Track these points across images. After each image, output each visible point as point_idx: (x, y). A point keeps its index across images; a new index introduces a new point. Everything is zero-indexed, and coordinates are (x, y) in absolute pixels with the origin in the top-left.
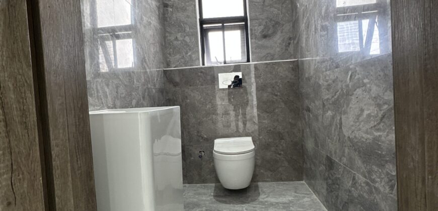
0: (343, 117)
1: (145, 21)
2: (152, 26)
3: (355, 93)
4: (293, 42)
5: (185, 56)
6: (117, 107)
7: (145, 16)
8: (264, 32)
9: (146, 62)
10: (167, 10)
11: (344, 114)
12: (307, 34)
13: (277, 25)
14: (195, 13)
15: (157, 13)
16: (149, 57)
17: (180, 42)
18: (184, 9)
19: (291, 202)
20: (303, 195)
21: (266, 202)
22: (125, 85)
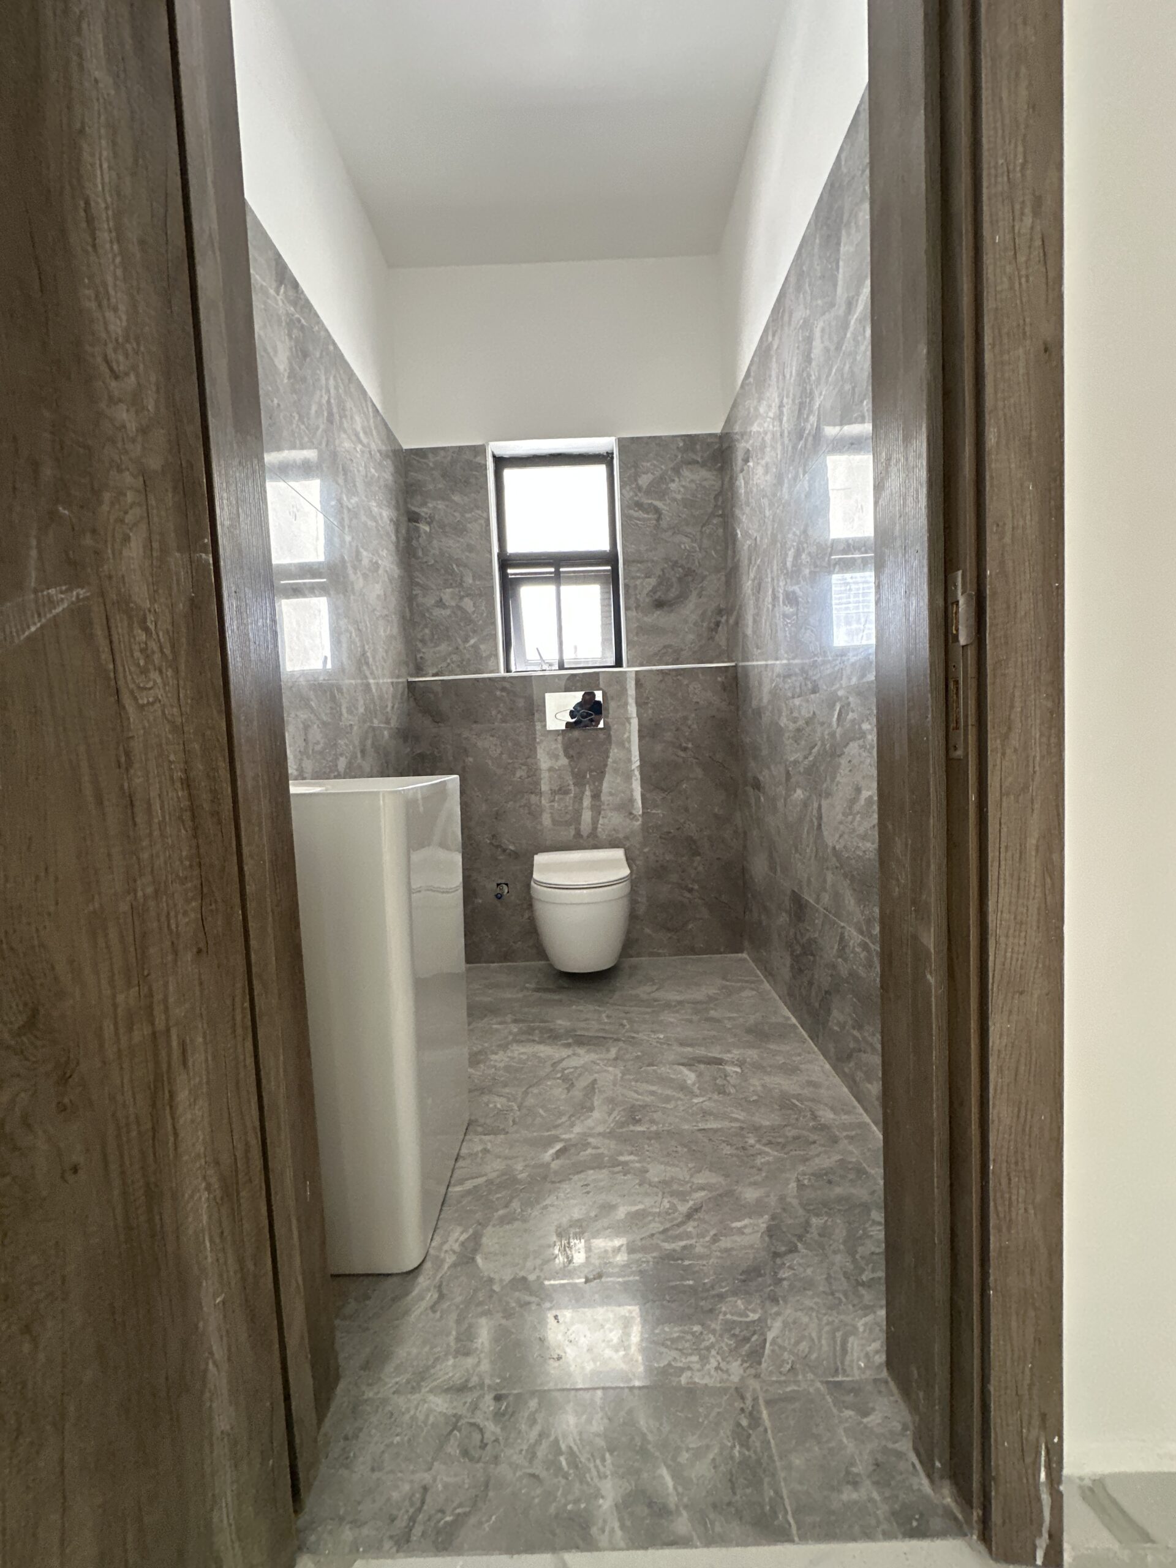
0: (825, 803)
1: (365, 562)
2: (381, 571)
3: (846, 750)
4: (727, 621)
5: (461, 648)
6: (306, 775)
7: (366, 550)
8: (659, 594)
9: (367, 664)
10: (417, 529)
11: (827, 797)
12: (757, 607)
13: (690, 578)
14: (489, 541)
15: (394, 538)
16: (375, 651)
17: (448, 612)
18: (459, 529)
19: (711, 999)
20: (739, 984)
21: (655, 1000)
22: (325, 724)
